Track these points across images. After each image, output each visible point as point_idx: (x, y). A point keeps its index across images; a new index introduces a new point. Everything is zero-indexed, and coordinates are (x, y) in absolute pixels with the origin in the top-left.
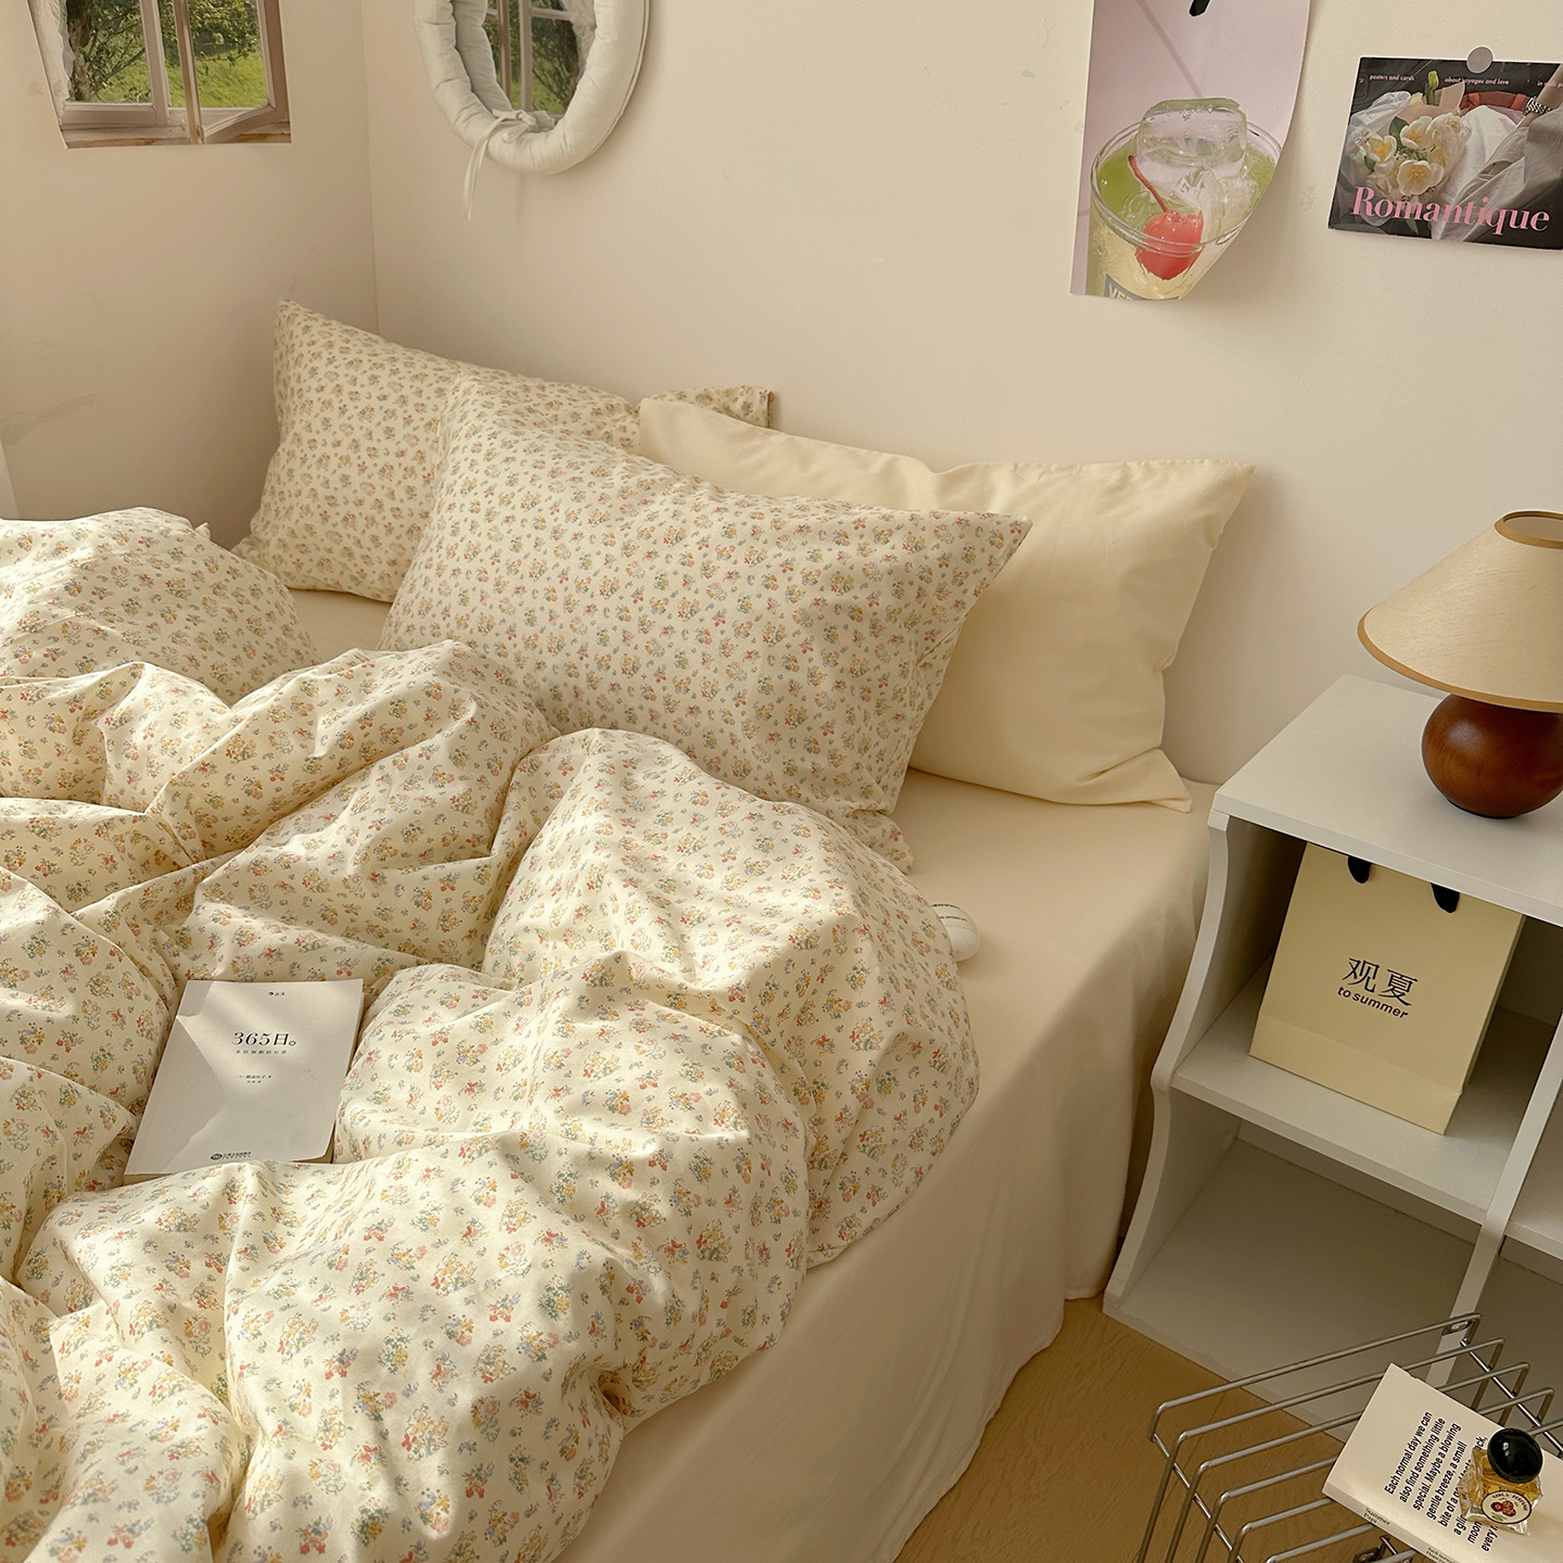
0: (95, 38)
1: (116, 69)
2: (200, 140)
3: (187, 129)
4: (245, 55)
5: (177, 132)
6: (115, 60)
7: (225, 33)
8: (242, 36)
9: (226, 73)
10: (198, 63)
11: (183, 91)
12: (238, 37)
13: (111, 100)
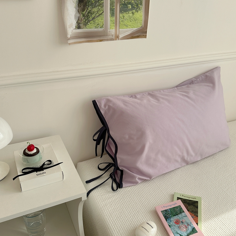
0: (88, 8)
1: (93, 18)
2: (117, 39)
3: (114, 36)
4: (138, 12)
5: (110, 37)
6: (93, 16)
7: (132, 5)
8: (137, 5)
9: (130, 17)
10: (121, 15)
11: (114, 24)
12: (136, 6)
13: (91, 28)
